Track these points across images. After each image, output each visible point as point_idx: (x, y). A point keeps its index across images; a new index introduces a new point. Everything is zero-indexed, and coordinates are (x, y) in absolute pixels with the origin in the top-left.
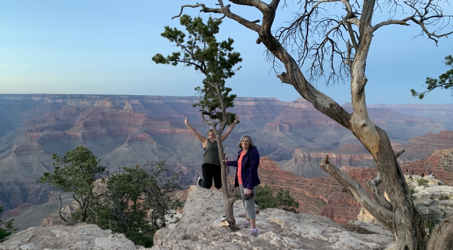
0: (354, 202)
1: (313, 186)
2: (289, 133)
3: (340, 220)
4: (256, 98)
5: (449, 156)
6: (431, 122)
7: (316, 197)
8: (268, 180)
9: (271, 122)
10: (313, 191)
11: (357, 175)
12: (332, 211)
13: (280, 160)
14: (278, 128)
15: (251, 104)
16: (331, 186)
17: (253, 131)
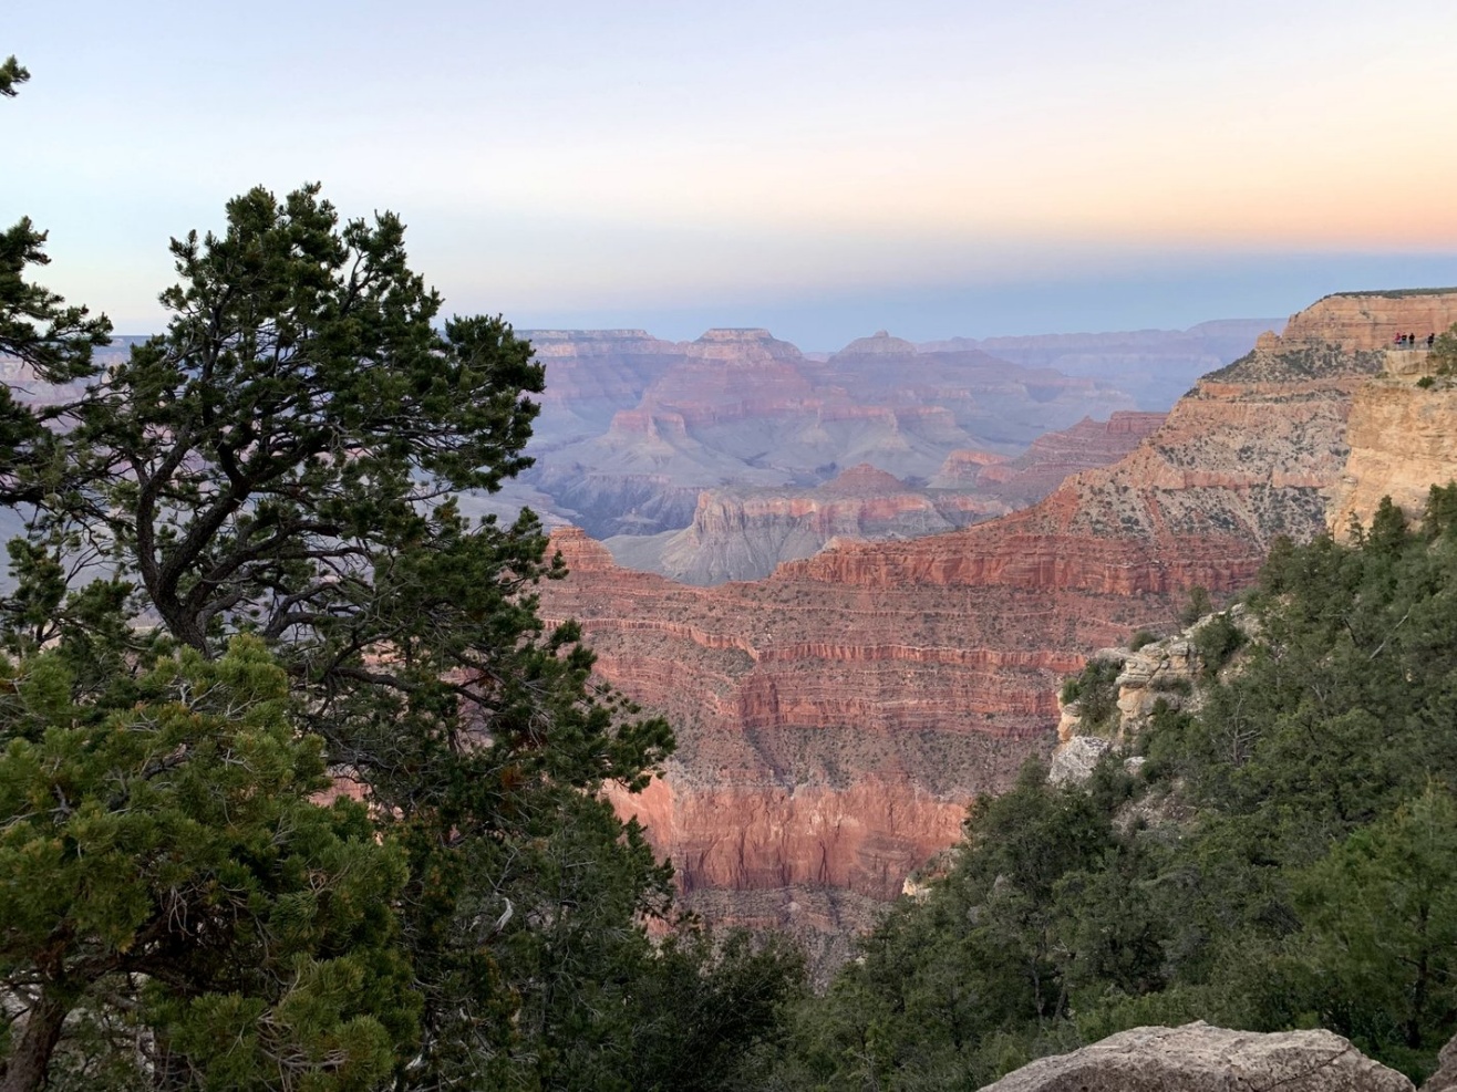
0: (838, 651)
1: (717, 613)
2: (686, 443)
3: (797, 710)
4: (579, 332)
5: (1106, 490)
6: (1098, 386)
7: (726, 645)
8: (577, 603)
9: (632, 408)
10: (718, 626)
11: (844, 565)
12: (773, 686)
13: (661, 528)
14: (652, 427)
15: (562, 354)
16: (769, 606)
17: (575, 442)
